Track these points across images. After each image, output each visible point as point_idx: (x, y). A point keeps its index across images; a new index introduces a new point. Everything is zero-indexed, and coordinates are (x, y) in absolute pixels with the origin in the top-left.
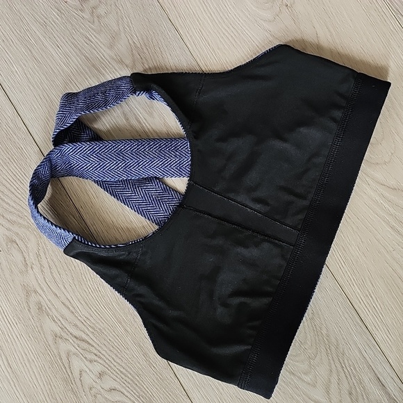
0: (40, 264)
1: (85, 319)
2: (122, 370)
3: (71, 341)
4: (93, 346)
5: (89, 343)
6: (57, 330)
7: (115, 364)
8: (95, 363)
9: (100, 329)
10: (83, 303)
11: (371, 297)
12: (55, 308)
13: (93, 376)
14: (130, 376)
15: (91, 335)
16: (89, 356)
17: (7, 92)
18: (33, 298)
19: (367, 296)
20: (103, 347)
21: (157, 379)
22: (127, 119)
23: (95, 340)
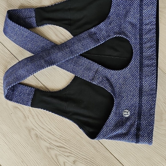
0: (32, 115)
1: (60, 136)
2: (84, 157)
3: (56, 149)
4: (67, 149)
5: (65, 148)
6: (48, 145)
7: (80, 155)
8: (70, 157)
9: (68, 140)
10: (57, 129)
12: (44, 135)
13: (70, 164)
14: (89, 159)
15: (65, 144)
16: (67, 154)
18: (33, 133)
20: (72, 148)
21: (102, 158)
22: (56, 35)
23: (68, 146)
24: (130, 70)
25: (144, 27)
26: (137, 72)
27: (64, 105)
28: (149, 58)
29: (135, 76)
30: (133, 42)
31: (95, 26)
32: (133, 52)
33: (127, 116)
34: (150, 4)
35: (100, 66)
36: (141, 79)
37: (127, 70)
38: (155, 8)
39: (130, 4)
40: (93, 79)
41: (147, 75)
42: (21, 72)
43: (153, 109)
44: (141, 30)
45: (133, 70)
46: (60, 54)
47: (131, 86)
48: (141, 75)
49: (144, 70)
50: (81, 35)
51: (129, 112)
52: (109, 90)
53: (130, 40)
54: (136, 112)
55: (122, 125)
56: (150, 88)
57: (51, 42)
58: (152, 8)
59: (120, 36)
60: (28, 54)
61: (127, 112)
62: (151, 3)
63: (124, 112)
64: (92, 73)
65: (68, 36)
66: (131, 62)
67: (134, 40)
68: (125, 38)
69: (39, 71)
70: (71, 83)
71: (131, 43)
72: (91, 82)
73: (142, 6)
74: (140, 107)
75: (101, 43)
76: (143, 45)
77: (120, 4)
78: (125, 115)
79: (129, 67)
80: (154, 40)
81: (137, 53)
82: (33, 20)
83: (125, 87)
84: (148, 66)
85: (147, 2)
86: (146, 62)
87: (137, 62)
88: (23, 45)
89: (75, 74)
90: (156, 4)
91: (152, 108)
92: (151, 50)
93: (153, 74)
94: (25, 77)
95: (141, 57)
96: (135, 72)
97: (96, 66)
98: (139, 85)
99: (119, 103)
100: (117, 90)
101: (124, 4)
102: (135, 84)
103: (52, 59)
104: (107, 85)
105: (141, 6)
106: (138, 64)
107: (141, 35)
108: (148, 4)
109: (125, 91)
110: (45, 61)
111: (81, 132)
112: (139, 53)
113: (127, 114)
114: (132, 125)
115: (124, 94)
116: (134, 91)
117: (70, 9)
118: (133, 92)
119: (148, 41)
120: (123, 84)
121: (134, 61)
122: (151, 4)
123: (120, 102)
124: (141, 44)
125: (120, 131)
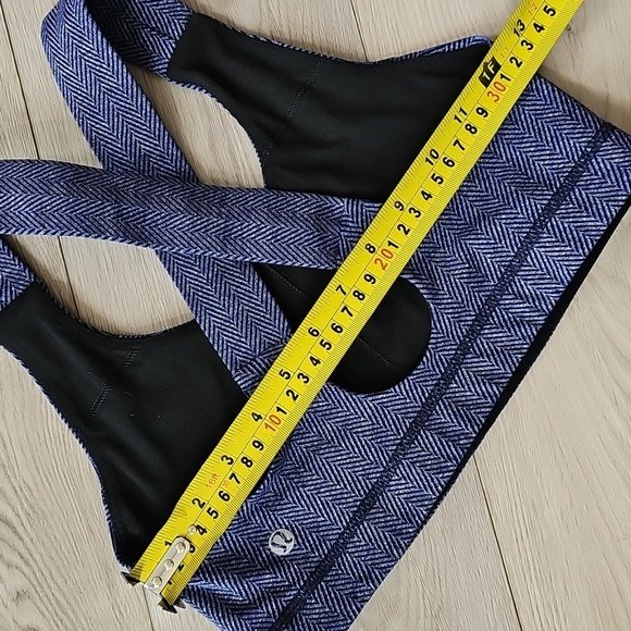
1: (23, 485)
2: (61, 598)
4: (21, 539)
5: (16, 532)
7: (52, 584)
8: (16, 571)
9: (43, 512)
10: (28, 454)
11: (557, 611)
14: (71, 616)
15: (24, 518)
16: (9, 555)
19: (550, 606)
20: (40, 546)
22: (213, 145)
23: (29, 529)
24: (378, 412)
25: (508, 300)
26: (398, 430)
27: (97, 388)
28: (462, 409)
29: (384, 439)
30: (441, 327)
31: (353, 196)
32: (425, 359)
33: (279, 552)
34: (569, 241)
36: (395, 459)
37: (370, 402)
38: (578, 263)
39: (508, 198)
40: (243, 366)
41: (420, 459)
42: (19, 203)
43: (373, 582)
44: (492, 301)
45: (386, 417)
46: (181, 221)
47: (350, 463)
48: (403, 446)
49: (421, 437)
50: (290, 196)
51: (292, 544)
53: (437, 314)
54: (316, 557)
55: (243, 575)
56: (405, 509)
58: (566, 255)
59: (412, 281)
60: (80, 152)
61: (287, 541)
62: (573, 238)
63: (278, 533)
64: (253, 343)
65: (248, 172)
66: (397, 387)
67: (449, 321)
68: (425, 296)
69: (78, 235)
71: (435, 324)
72: (233, 372)
73: (541, 227)
74: (338, 549)
76: (469, 356)
77: (478, 176)
78: (273, 544)
79: (380, 397)
80: (512, 361)
81: (434, 370)
82: (166, 50)
83: (329, 455)
84: (440, 433)
85: (565, 228)
86: (443, 416)
87: (415, 399)
89: (196, 314)
90: (586, 251)
91: (374, 575)
92: (484, 389)
93: (441, 470)
94: (21, 227)
95: (439, 392)
96: (390, 426)
97: (279, 328)
98: (378, 475)
99: (279, 496)
100: (300, 446)
101: (490, 184)
102: (368, 464)
103: (144, 221)
105: (538, 226)
106: (415, 406)
107: (481, 319)
108: (561, 235)
109: (320, 469)
110: (119, 215)
111: (100, 511)
112: (440, 371)
113: (281, 545)
114: (274, 593)
115: (313, 479)
116: (350, 484)
117: (306, 90)
118: (345, 485)
119: (491, 351)
120: (329, 443)
121: (408, 388)
122: (572, 243)
123: (285, 493)
124: (464, 348)
125: (223, 587)
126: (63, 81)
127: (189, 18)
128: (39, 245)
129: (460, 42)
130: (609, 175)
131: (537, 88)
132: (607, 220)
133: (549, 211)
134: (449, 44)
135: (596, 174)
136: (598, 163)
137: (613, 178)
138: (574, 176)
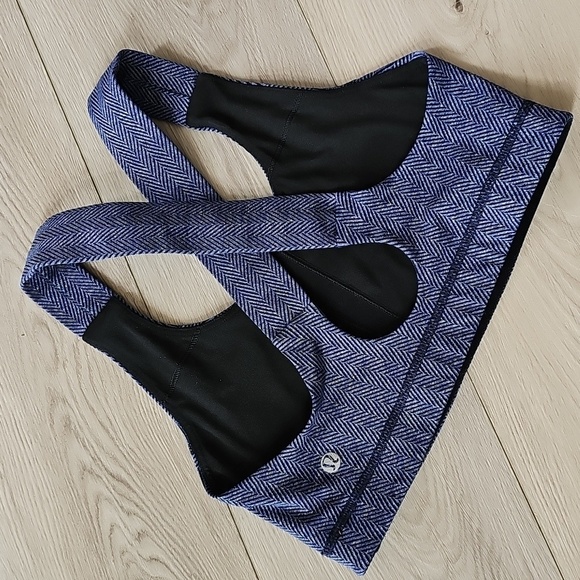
0: (77, 362)
1: (129, 451)
2: (171, 533)
3: (104, 479)
4: (134, 492)
5: (129, 487)
6: (88, 460)
7: (163, 523)
8: (135, 517)
9: (147, 469)
10: (129, 427)
11: (553, 484)
12: (89, 428)
13: (128, 536)
14: (182, 545)
15: (133, 475)
16: (127, 506)
17: (65, 109)
18: (60, 410)
19: (547, 481)
20: (150, 496)
21: (220, 555)
22: (229, 171)
23: (139, 484)
24: (387, 351)
25: (473, 249)
26: (405, 363)
27: (173, 373)
28: (451, 338)
29: (395, 371)
30: (425, 278)
31: (341, 190)
32: (416, 305)
33: (329, 470)
34: (512, 196)
35: (312, 304)
36: (406, 385)
37: (379, 346)
38: (521, 211)
40: (277, 334)
41: (426, 382)
42: (92, 237)
43: (405, 482)
44: (462, 252)
45: (394, 353)
46: (215, 230)
47: (373, 393)
48: (411, 375)
49: (424, 365)
50: (294, 198)
51: (339, 463)
52: (309, 380)
53: (420, 268)
54: (359, 469)
55: (305, 492)
56: (420, 422)
57: (208, 183)
58: (511, 207)
59: (398, 246)
60: (132, 194)
61: (334, 462)
62: (515, 193)
63: (327, 456)
64: (283, 315)
65: (260, 186)
66: (398, 330)
67: (431, 273)
68: (409, 256)
69: (140, 253)
70: (216, 317)
71: (420, 277)
72: (272, 338)
73: (488, 189)
74: (375, 460)
75: (339, 245)
76: (451, 297)
78: (324, 465)
79: (387, 339)
80: (484, 295)
81: (426, 312)
82: (182, 105)
83: (356, 390)
84: (438, 360)
85: (507, 187)
86: (438, 347)
87: (414, 337)
88: (128, 164)
89: (237, 301)
90: (526, 201)
91: (406, 477)
92: (466, 321)
93: (442, 388)
94: (97, 255)
95: (432, 327)
96: (399, 360)
97: (301, 301)
98: (396, 400)
99: (323, 427)
100: (332, 387)
102: (386, 393)
103: (187, 235)
104: (310, 366)
105: (486, 188)
106: (415, 342)
107: (455, 268)
108: (505, 192)
109: (350, 401)
110: (168, 233)
111: (190, 461)
112: (430, 312)
113: (331, 465)
114: (332, 501)
115: (346, 410)
116: (375, 410)
117: (292, 116)
118: (371, 411)
119: (467, 290)
120: (354, 381)
121: (407, 329)
122: (514, 197)
123: (327, 424)
124: (446, 291)
125: (291, 504)
126: (109, 142)
127: (196, 78)
128: (112, 267)
129: (403, 58)
130: (534, 140)
131: (470, 83)
132: (538, 174)
133: (493, 176)
134: (396, 62)
135: (524, 141)
136: (524, 133)
137: (537, 142)
138: (508, 146)
